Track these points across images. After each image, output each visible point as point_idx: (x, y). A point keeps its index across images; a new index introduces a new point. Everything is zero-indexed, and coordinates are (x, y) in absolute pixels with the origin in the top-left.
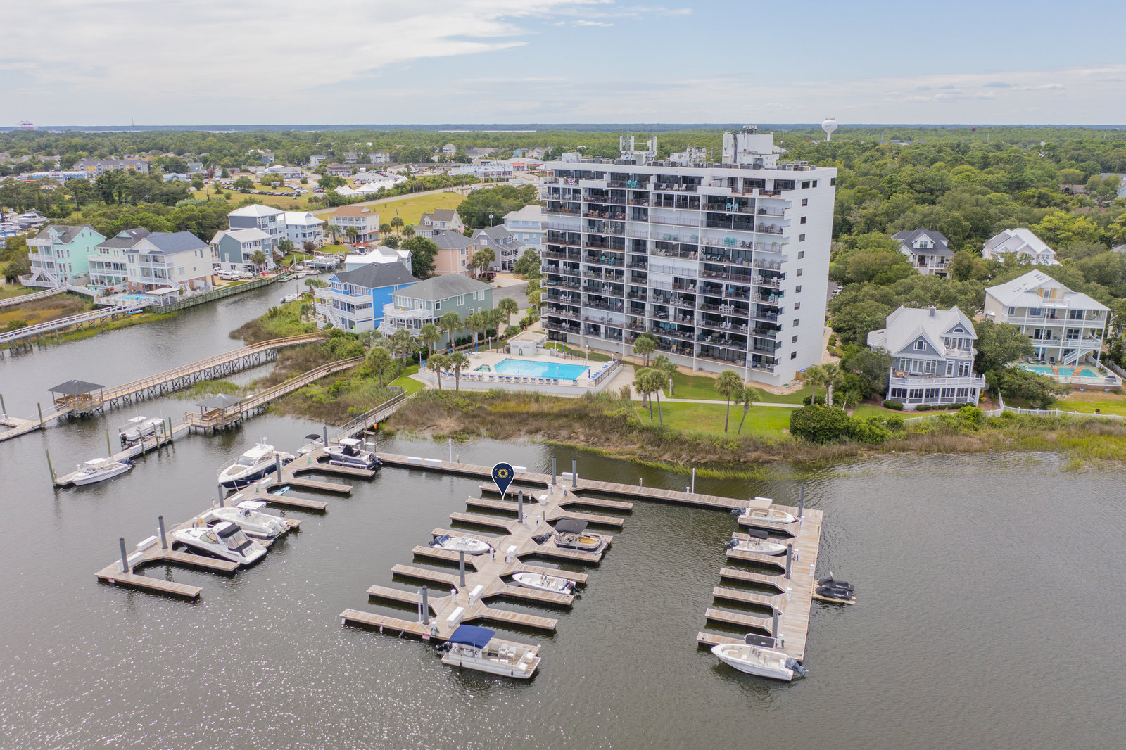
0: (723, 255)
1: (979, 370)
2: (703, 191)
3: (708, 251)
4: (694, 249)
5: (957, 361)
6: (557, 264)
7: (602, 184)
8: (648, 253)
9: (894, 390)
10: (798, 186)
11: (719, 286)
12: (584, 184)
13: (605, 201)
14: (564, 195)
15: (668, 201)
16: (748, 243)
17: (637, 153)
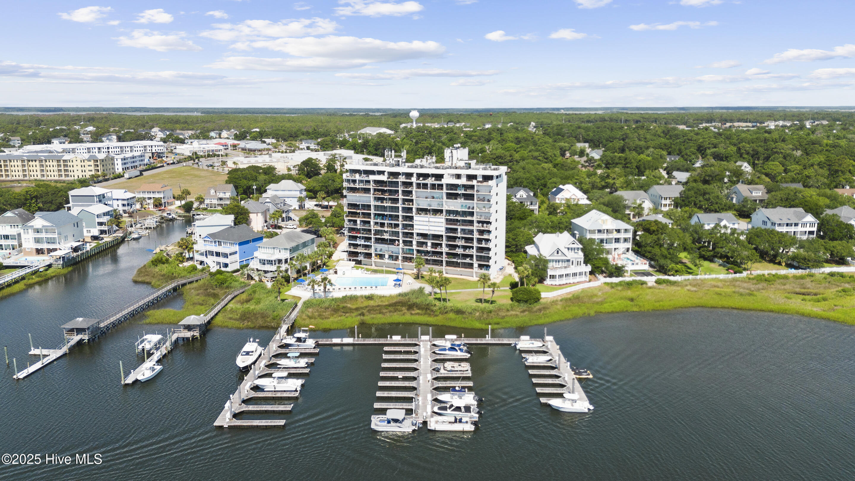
0: (456, 213)
1: (586, 263)
2: (445, 181)
3: (449, 212)
4: (441, 211)
5: (576, 258)
6: (355, 222)
7: (384, 178)
8: (414, 214)
9: (550, 276)
10: (495, 178)
11: (457, 229)
12: (372, 178)
13: (386, 186)
14: (359, 184)
15: (425, 186)
16: (471, 207)
17: (396, 159)
